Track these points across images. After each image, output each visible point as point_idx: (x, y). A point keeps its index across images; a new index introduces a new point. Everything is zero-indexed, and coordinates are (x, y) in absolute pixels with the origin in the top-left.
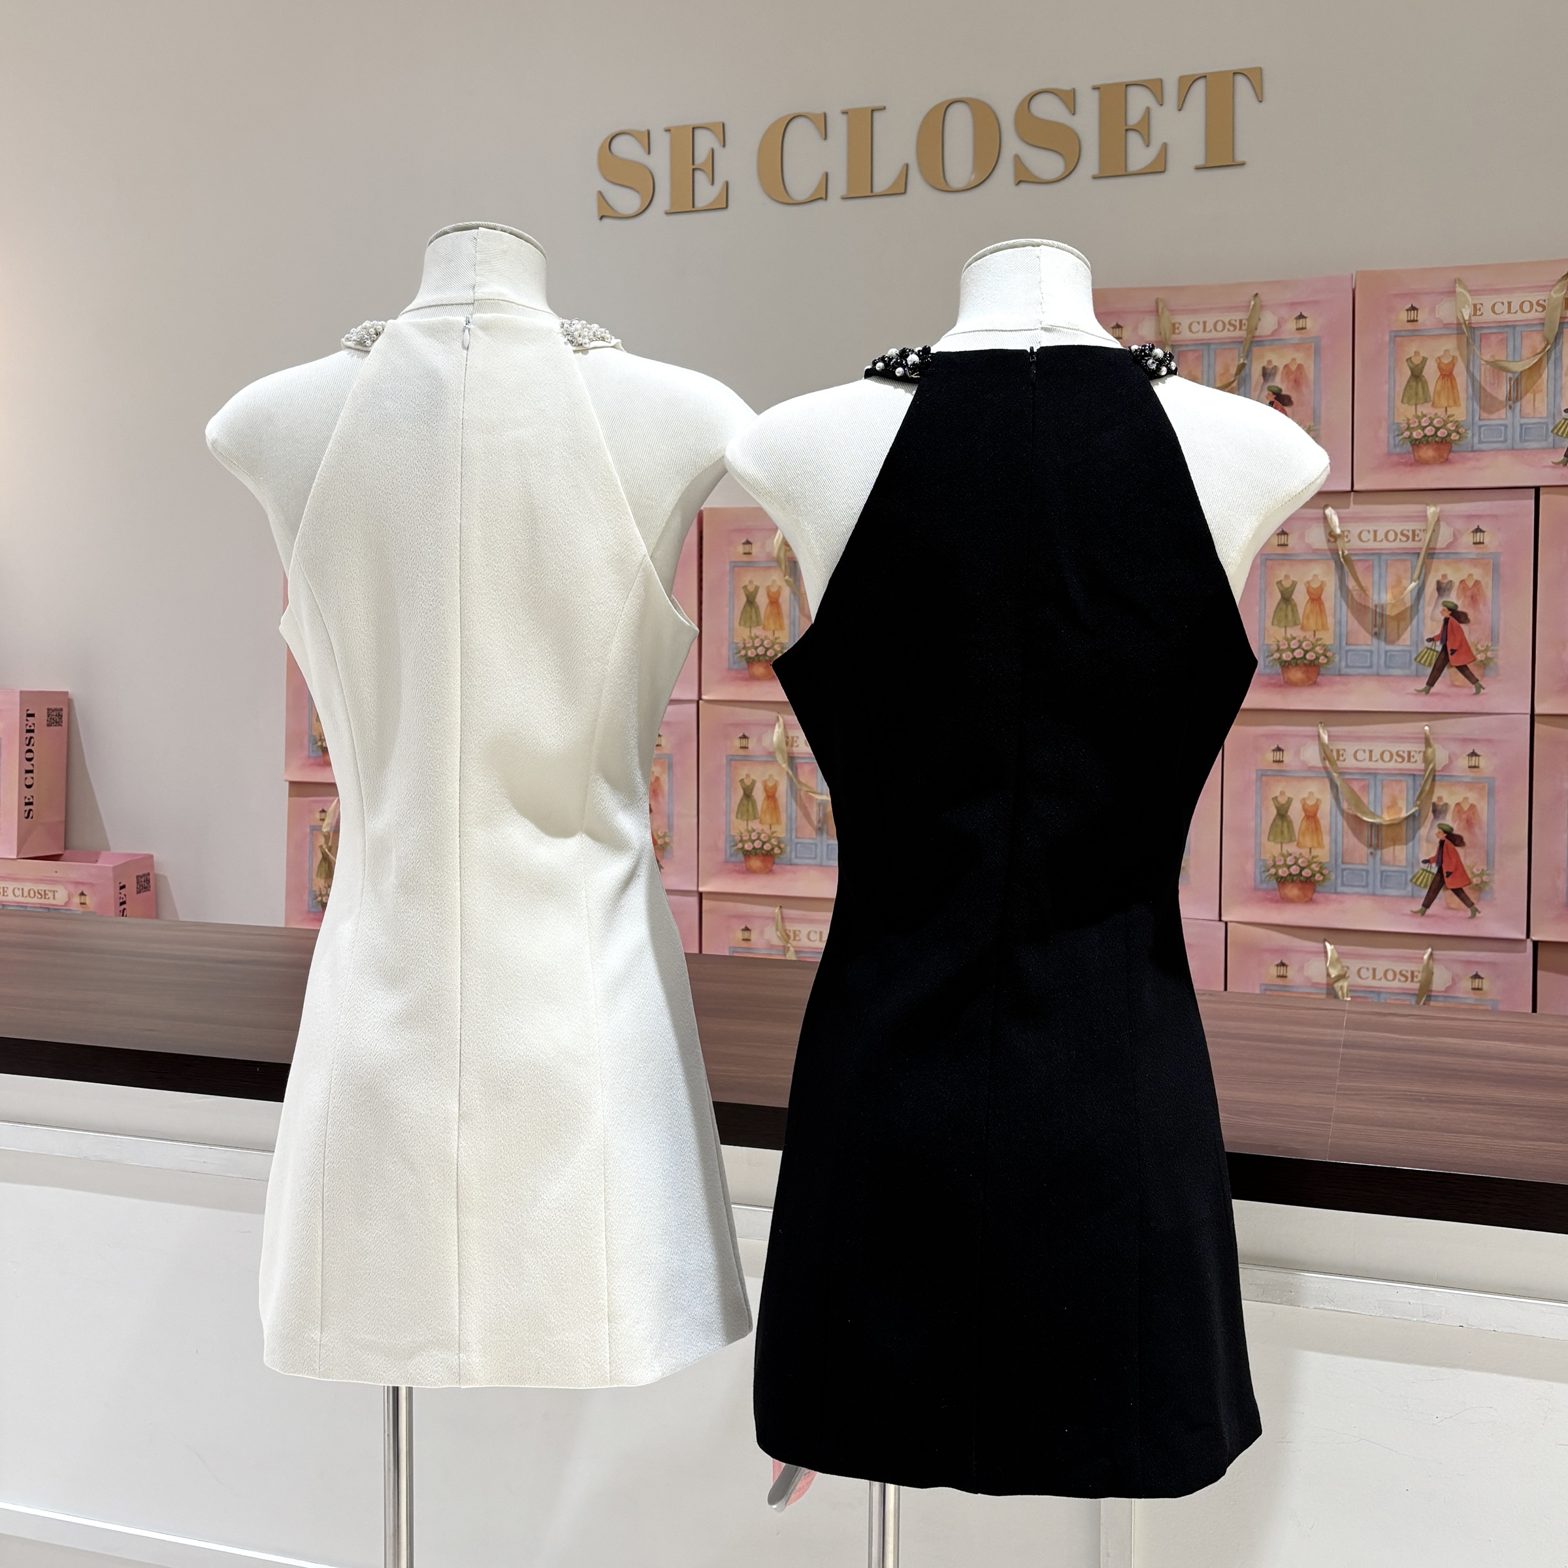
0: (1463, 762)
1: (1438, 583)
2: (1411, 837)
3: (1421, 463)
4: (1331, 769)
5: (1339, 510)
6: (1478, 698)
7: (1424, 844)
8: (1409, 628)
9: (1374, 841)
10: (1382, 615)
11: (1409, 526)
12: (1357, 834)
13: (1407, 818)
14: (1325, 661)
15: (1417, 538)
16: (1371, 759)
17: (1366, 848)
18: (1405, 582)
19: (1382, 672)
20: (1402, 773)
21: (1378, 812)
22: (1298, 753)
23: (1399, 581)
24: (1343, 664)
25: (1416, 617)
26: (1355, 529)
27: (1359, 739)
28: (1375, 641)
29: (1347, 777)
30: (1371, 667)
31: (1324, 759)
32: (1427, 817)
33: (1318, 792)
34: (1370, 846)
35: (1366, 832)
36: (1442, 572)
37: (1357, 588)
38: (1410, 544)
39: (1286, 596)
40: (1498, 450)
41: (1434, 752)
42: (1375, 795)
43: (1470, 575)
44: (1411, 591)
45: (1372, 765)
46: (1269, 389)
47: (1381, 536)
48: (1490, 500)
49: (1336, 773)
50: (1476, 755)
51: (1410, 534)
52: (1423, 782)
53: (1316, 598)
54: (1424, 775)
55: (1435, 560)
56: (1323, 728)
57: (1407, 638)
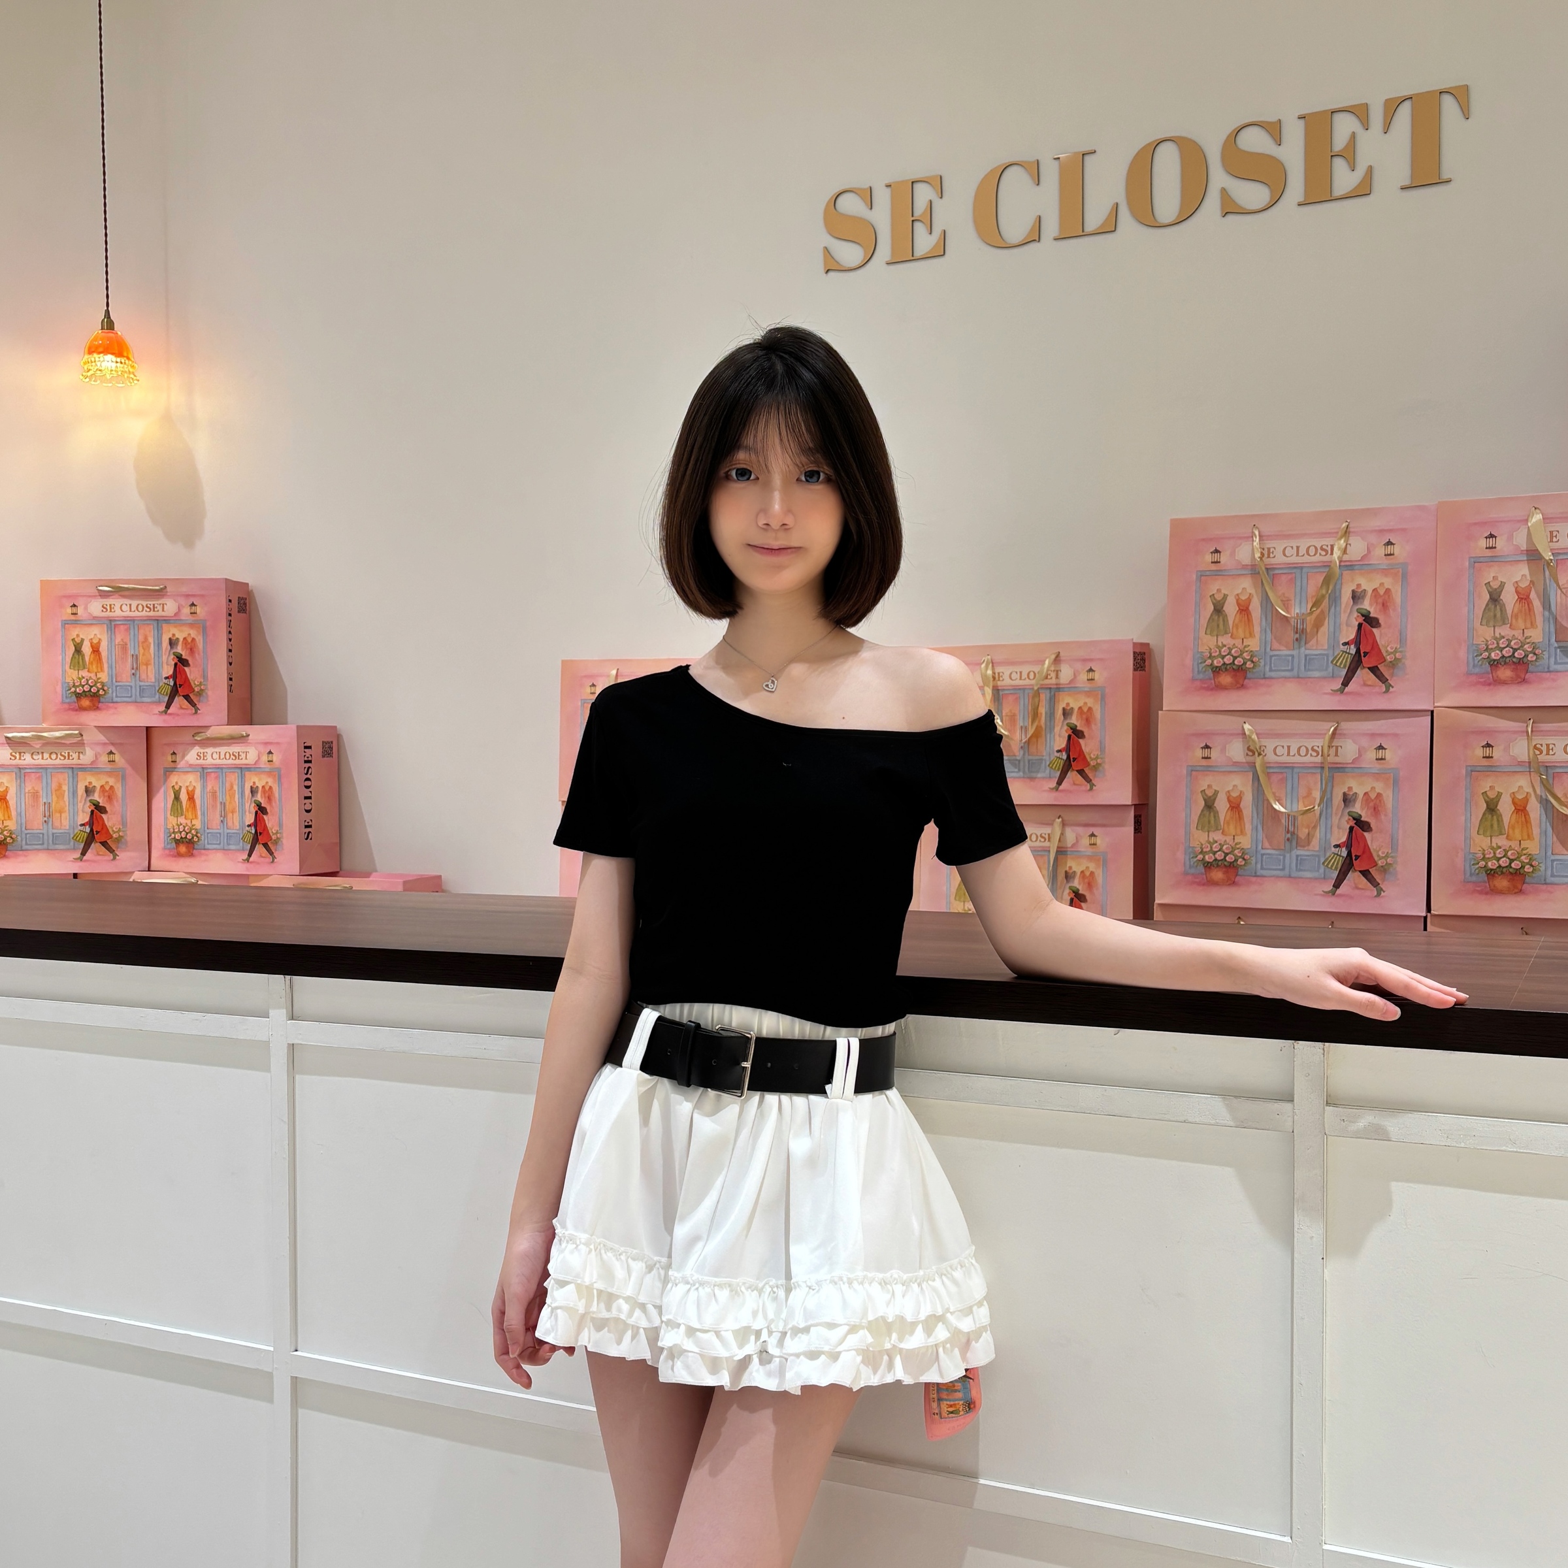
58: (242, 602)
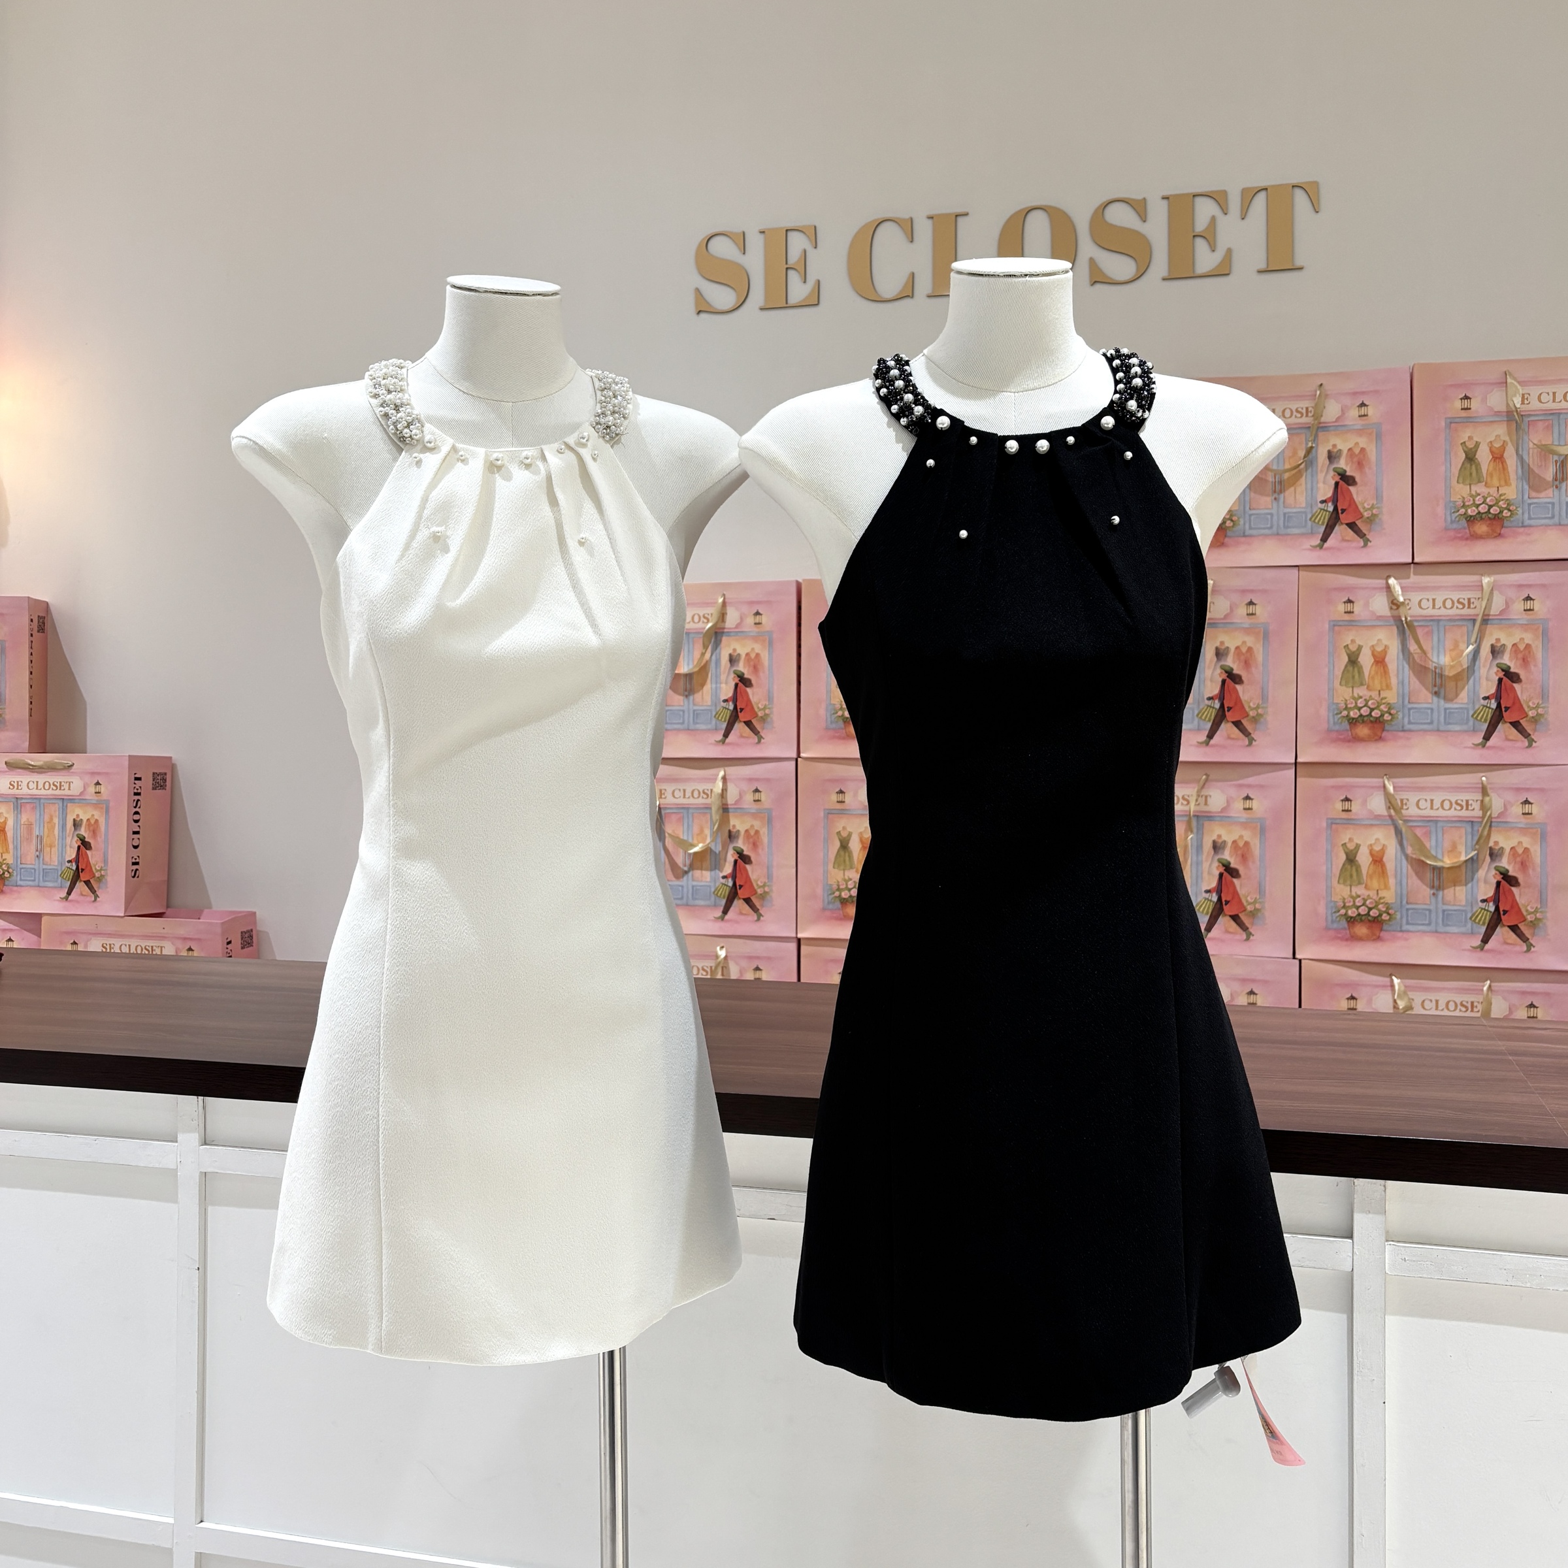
0: (1517, 810)
1: (1493, 646)
2: (1470, 878)
3: (1475, 537)
4: (1396, 818)
5: (1401, 581)
6: (1529, 750)
7: (1482, 885)
8: (1466, 687)
9: (1436, 883)
10: (1441, 676)
11: (1465, 595)
12: (1420, 877)
13: (1466, 861)
14: (1390, 718)
15: (1472, 606)
16: (1432, 808)
17: (1428, 890)
18: (1462, 646)
19: (1442, 728)
20: (1461, 820)
21: (1440, 856)
22: (1365, 802)
23: (1456, 645)
24: (1406, 720)
25: (1472, 678)
26: (1415, 597)
27: (1421, 789)
28: (1435, 699)
29: (1411, 824)
30: (1431, 723)
31: (1389, 808)
32: (1484, 861)
33: (1383, 838)
34: (1433, 887)
35: (1429, 875)
36: (1495, 636)
37: (1419, 651)
38: (1466, 611)
39: (1353, 659)
40: (1547, 526)
41: (1491, 800)
42: (1437, 841)
43: (1522, 639)
44: (1468, 655)
45: (1433, 813)
46: (1335, 470)
47: (1439, 604)
48: (1539, 571)
49: (1401, 820)
50: (1530, 803)
51: (1466, 602)
52: (1480, 829)
53: (1380, 660)
54: (1482, 821)
55: (1488, 626)
56: (1388, 780)
57: (1464, 696)
58: (41, 621)
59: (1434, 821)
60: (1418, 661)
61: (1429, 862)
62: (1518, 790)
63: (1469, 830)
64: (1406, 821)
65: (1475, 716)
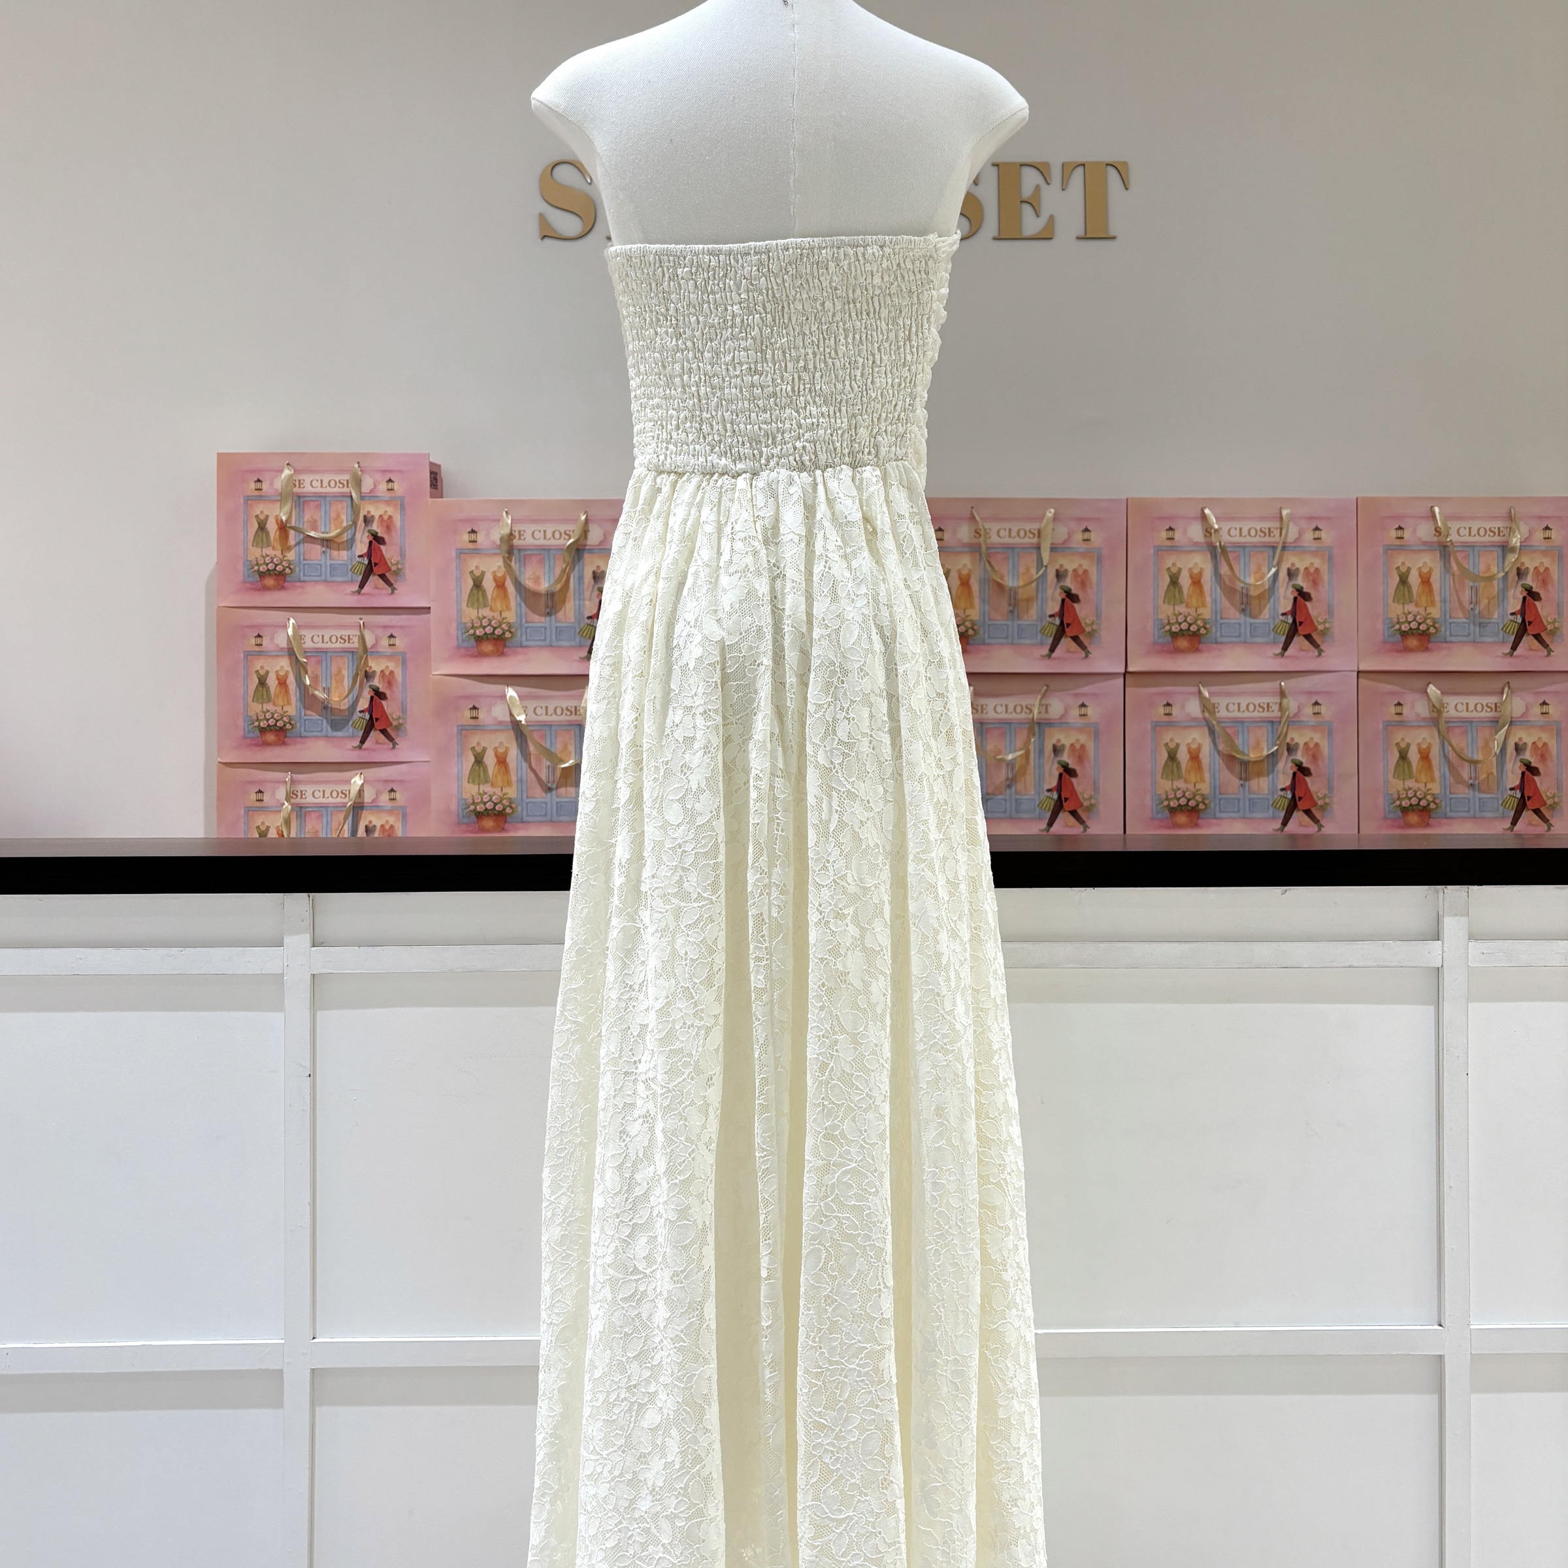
0: (1309, 710)
1: (1289, 570)
2: (1272, 769)
4: (1209, 719)
7: (1281, 776)
8: (1268, 606)
9: (1243, 776)
10: (1247, 595)
11: (1266, 525)
12: (1230, 769)
13: (1268, 756)
14: (1205, 632)
16: (1239, 710)
17: (1237, 781)
18: (1265, 569)
19: (1248, 641)
20: (1264, 721)
21: (1246, 751)
22: (1183, 707)
23: (1259, 569)
24: (1218, 634)
25: (1273, 598)
26: (1226, 526)
27: (1229, 694)
28: (1242, 616)
29: (1223, 725)
30: (1239, 636)
31: (1205, 711)
32: (1282, 755)
33: (1198, 738)
34: (1241, 779)
35: (1237, 768)
37: (1229, 573)
38: (1267, 539)
41: (1288, 702)
42: (1243, 738)
43: (1312, 564)
44: (1268, 578)
45: (1240, 715)
47: (1245, 532)
49: (1214, 721)
50: (1318, 704)
54: (1280, 722)
55: (1286, 552)
56: (1204, 686)
57: (1266, 613)
59: (1241, 722)
60: (1227, 582)
61: (1238, 756)
62: (1310, 693)
63: (1270, 728)
64: (1219, 722)
65: (1275, 630)
